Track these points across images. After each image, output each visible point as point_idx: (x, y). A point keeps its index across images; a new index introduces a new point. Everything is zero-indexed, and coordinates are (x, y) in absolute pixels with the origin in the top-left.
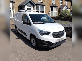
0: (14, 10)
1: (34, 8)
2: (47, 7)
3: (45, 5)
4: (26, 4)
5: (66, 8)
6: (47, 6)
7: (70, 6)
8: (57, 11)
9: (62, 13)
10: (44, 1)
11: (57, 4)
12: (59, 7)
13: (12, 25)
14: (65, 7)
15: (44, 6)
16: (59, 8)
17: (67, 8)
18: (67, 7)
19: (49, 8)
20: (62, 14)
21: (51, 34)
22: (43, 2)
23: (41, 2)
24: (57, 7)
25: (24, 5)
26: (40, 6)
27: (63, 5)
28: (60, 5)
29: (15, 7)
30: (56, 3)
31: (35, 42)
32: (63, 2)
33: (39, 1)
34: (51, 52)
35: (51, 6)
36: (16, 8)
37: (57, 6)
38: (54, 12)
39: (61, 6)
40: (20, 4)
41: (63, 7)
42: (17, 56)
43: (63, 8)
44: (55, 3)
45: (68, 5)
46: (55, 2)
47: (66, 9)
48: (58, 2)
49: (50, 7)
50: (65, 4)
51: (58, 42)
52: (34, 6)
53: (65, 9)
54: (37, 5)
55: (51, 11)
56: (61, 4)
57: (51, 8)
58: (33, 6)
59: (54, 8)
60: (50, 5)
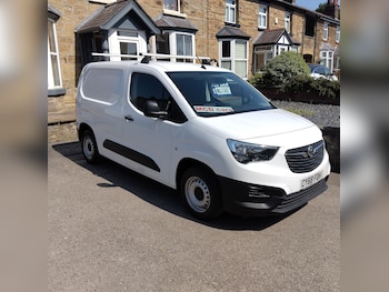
0: (57, 54)
1: (148, 43)
2: (205, 36)
3: (194, 31)
4: (116, 26)
5: (287, 42)
6: (202, 35)
7: (300, 36)
8: (248, 59)
9: (274, 67)
10: (189, 11)
11: (247, 23)
12: (256, 37)
13: (55, 126)
14: (283, 40)
15: (193, 36)
16: (254, 45)
17: (291, 44)
18: (289, 40)
19: (211, 41)
20: (274, 73)
21: (280, 156)
22: (184, 15)
23: (178, 13)
24: (248, 38)
25: (107, 28)
26: (173, 36)
27: (271, 28)
28: (260, 30)
29: (62, 40)
30: (240, 20)
31: (206, 195)
32: (271, 15)
33: (167, 11)
34: (279, 231)
35: (221, 34)
36: (67, 44)
37: (248, 33)
38: (233, 63)
39: (261, 33)
40: (83, 24)
41: (274, 38)
42: (143, 259)
43: (274, 44)
44: (237, 21)
45: (294, 32)
46: (237, 14)
47: (286, 48)
48: (250, 17)
49: (218, 37)
50: (280, 27)
51: (305, 187)
52: (148, 34)
53: (280, 47)
54: (162, 28)
55: (220, 58)
56: (262, 27)
57: (220, 44)
58: (143, 33)
59: (233, 42)
60: (216, 31)
